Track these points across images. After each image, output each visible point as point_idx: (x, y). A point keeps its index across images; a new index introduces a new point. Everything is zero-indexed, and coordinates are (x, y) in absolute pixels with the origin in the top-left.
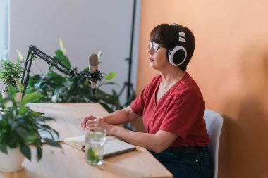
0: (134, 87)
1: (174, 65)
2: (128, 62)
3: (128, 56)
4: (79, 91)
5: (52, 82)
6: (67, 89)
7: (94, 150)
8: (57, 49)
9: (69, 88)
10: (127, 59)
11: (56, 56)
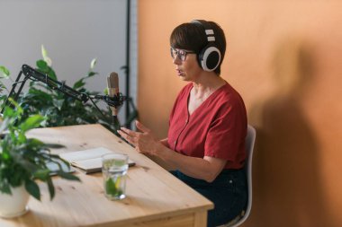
0: (135, 102)
1: (209, 70)
2: (124, 70)
3: (124, 64)
4: (72, 111)
5: (35, 101)
6: (57, 108)
7: (115, 180)
8: (38, 59)
9: (59, 108)
10: (123, 68)
11: (37, 68)
